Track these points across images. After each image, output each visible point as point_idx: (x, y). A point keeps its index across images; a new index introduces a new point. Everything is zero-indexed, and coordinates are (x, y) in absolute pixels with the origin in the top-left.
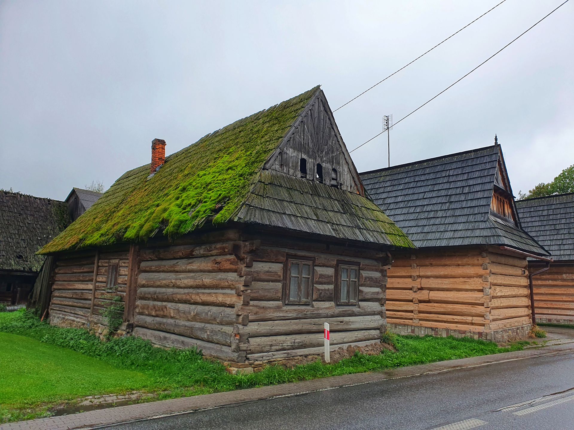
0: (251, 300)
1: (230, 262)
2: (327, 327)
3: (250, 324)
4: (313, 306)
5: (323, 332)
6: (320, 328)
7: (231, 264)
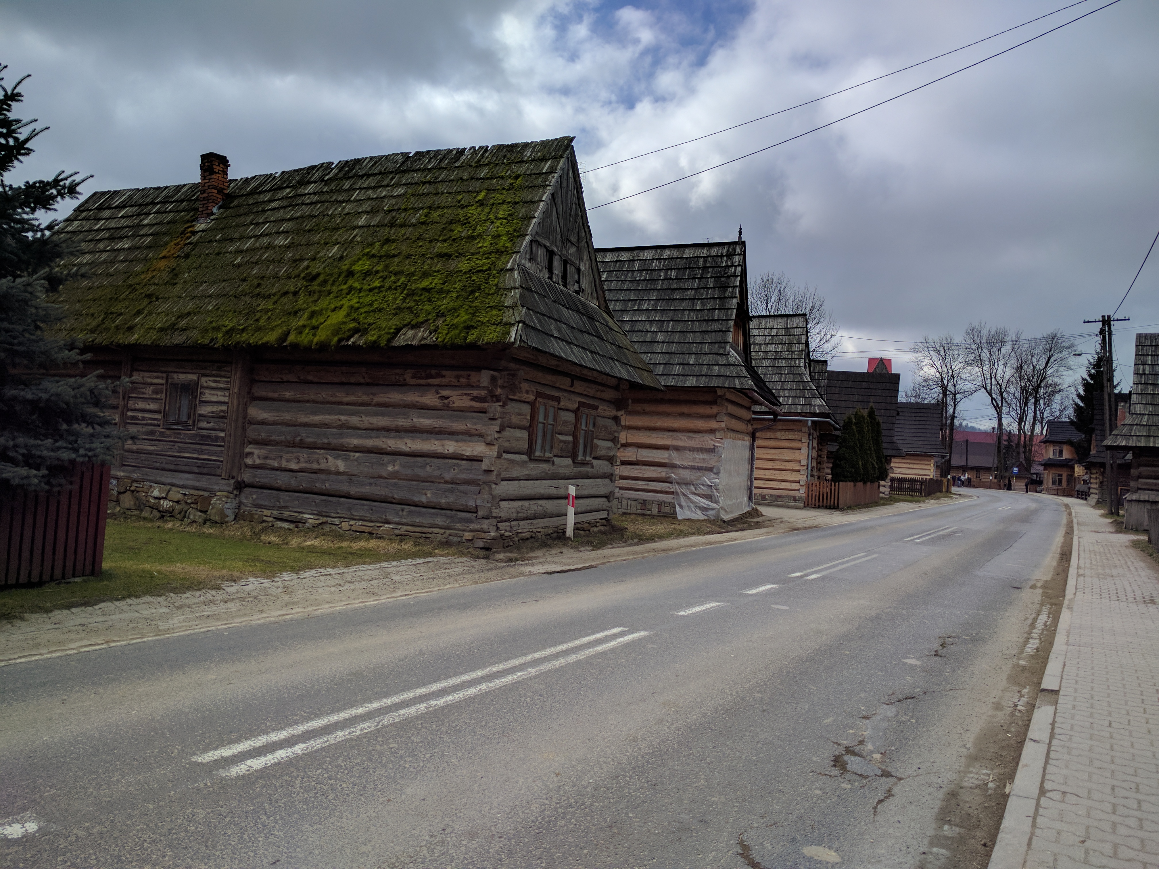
0: (504, 452)
1: (469, 398)
2: (572, 491)
3: (502, 482)
4: (553, 463)
5: (566, 497)
6: (562, 492)
7: (471, 400)
